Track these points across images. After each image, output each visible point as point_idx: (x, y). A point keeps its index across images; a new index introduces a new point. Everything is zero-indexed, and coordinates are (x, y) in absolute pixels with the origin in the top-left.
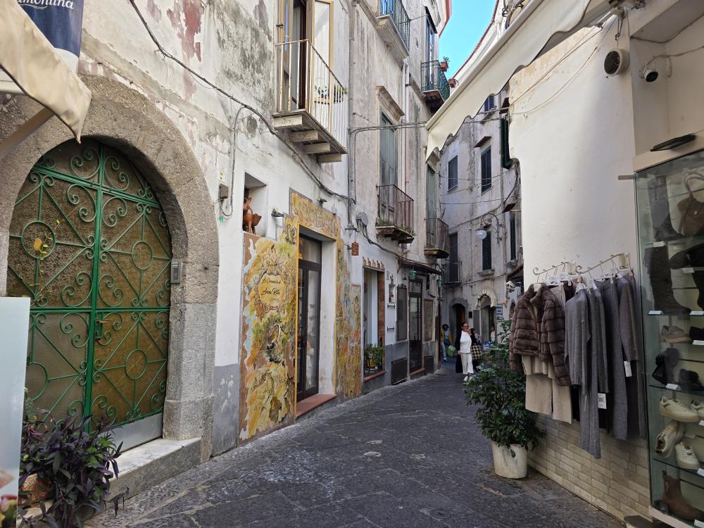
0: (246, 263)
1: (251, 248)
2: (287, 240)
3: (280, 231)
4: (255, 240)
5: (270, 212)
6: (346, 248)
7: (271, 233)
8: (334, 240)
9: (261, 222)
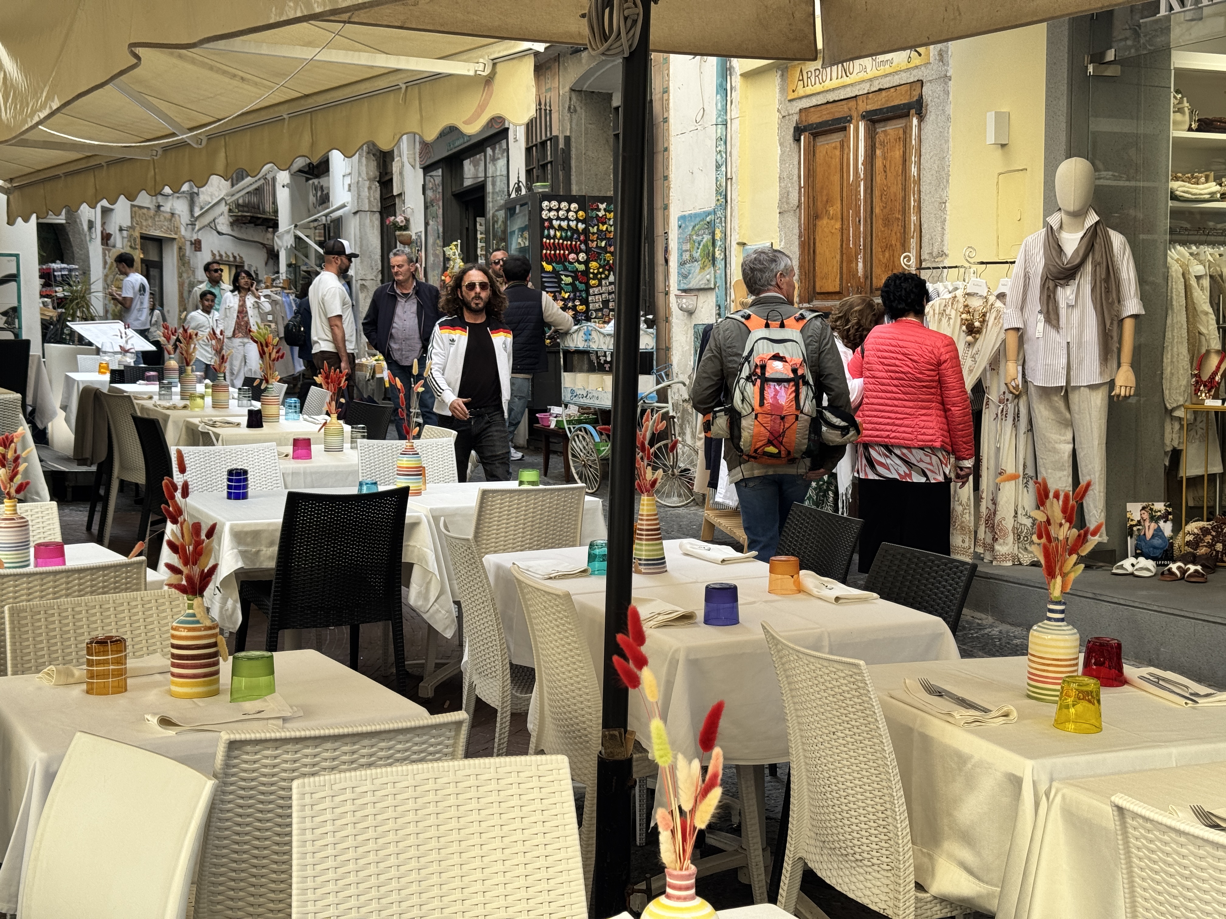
0: (105, 268)
1: (107, 257)
2: (131, 247)
3: (125, 240)
4: (109, 251)
5: (117, 228)
6: (188, 243)
7: (119, 244)
8: (174, 239)
9: (112, 238)
